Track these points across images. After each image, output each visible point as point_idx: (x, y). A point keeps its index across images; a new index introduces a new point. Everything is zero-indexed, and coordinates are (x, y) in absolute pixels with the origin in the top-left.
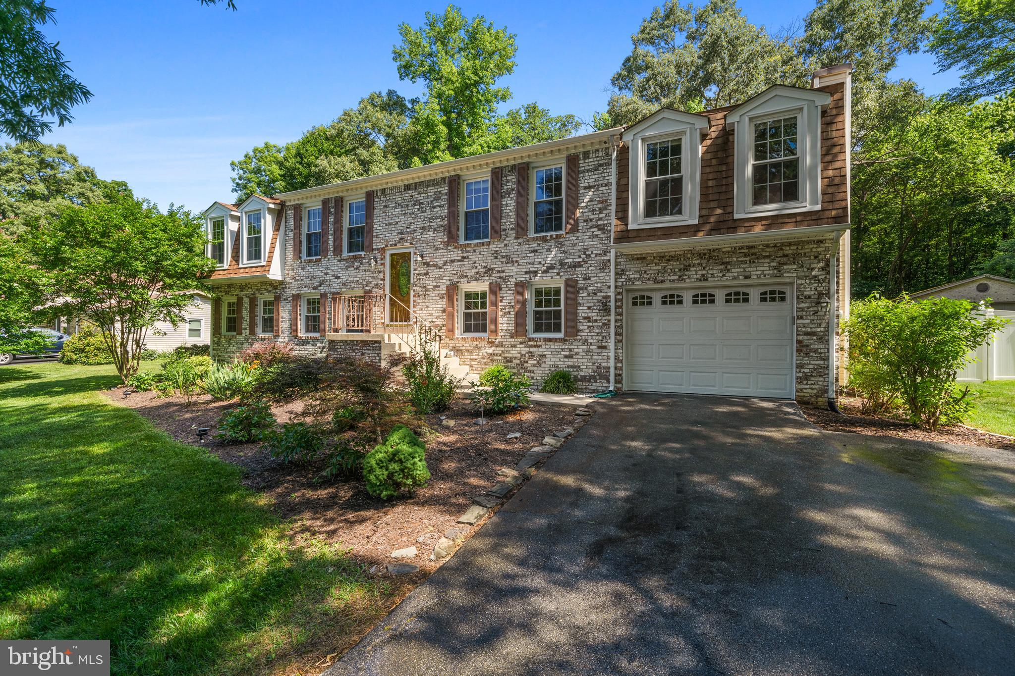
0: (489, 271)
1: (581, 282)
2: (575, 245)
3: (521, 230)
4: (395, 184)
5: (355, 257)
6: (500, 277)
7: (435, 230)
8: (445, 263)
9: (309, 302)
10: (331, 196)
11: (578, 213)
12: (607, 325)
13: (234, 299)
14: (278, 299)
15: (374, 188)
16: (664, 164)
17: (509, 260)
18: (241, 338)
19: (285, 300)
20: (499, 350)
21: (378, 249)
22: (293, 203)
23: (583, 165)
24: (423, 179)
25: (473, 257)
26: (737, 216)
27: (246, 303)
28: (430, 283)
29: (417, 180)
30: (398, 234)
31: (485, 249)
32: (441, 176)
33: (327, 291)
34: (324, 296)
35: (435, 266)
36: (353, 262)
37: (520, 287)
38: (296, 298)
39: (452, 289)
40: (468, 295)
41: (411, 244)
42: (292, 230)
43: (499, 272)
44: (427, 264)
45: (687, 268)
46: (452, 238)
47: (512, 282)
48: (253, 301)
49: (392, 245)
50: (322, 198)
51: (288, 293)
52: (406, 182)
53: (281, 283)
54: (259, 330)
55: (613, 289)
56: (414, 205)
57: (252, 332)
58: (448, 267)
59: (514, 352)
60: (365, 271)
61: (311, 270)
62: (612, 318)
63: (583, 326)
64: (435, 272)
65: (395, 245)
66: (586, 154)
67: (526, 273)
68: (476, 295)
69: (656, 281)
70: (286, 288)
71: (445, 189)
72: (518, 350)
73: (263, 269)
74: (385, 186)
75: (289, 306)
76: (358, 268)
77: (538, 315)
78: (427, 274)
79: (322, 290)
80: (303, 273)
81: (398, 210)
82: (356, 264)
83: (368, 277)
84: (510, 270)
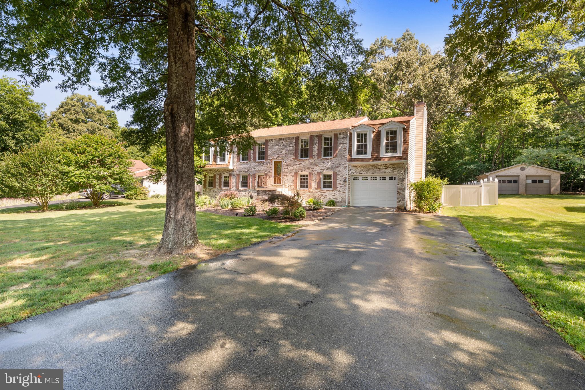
0: (309, 168)
1: (338, 173)
2: (336, 161)
3: (319, 156)
4: (276, 138)
5: (261, 162)
7: (290, 154)
8: (294, 165)
9: (243, 177)
11: (337, 151)
12: (345, 186)
13: (212, 175)
14: (231, 175)
15: (269, 139)
16: (362, 140)
17: (315, 165)
18: (215, 189)
19: (234, 176)
20: (312, 194)
21: (270, 159)
23: (339, 137)
24: (286, 137)
25: (303, 164)
26: (381, 156)
27: (217, 177)
28: (289, 172)
29: (284, 137)
30: (277, 155)
31: (307, 161)
32: (292, 136)
33: (251, 173)
34: (249, 175)
35: (291, 166)
37: (319, 174)
38: (238, 175)
39: (296, 174)
40: (301, 176)
41: (282, 158)
43: (312, 169)
44: (288, 165)
45: (369, 170)
46: (296, 157)
47: (316, 172)
48: (220, 176)
51: (235, 173)
52: (280, 138)
53: (232, 170)
54: (222, 186)
55: (347, 175)
56: (283, 145)
57: (220, 187)
58: (295, 167)
59: (317, 194)
60: (265, 167)
61: (244, 165)
62: (347, 184)
63: (338, 186)
64: (290, 168)
65: (276, 158)
66: (340, 134)
67: (321, 169)
68: (304, 176)
69: (360, 173)
71: (294, 141)
72: (318, 194)
74: (272, 138)
75: (235, 178)
76: (262, 166)
77: (324, 183)
78: (287, 168)
79: (248, 173)
80: (241, 166)
81: (277, 147)
82: (262, 164)
83: (266, 169)
84: (316, 168)
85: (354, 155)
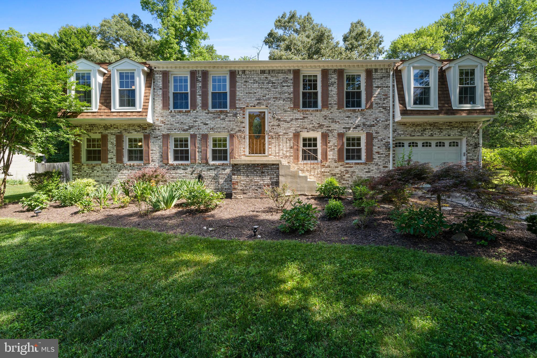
0: (321, 126)
1: (374, 135)
2: (371, 115)
3: (340, 105)
4: (254, 69)
5: (221, 112)
6: (328, 130)
7: (284, 100)
8: (292, 120)
9: (176, 140)
10: (199, 69)
11: (373, 99)
12: (388, 156)
13: (98, 136)
14: (147, 137)
15: (237, 69)
17: (334, 121)
18: (107, 166)
19: (154, 137)
20: (328, 170)
21: (240, 108)
22: (161, 69)
23: (375, 75)
24: (275, 68)
25: (310, 118)
26: (454, 108)
27: (112, 140)
28: (281, 131)
29: (271, 68)
30: (256, 100)
31: (318, 113)
32: (288, 68)
33: (196, 133)
34: (193, 136)
35: (285, 121)
36: (219, 115)
37: (341, 136)
38: (166, 137)
39: (296, 135)
40: (304, 140)
41: (267, 106)
42: (161, 89)
43: (327, 127)
44: (279, 120)
45: (424, 130)
46: (296, 106)
47: (335, 133)
48: (119, 139)
49: (251, 106)
50: (191, 69)
51: (158, 133)
52: (262, 69)
53: (150, 125)
54: (125, 159)
55: (391, 138)
56: (268, 83)
57: (119, 159)
58: (294, 122)
59: (337, 171)
60: (230, 121)
61: (180, 117)
62: (391, 152)
63: (376, 156)
64: (285, 125)
65: (254, 106)
66: (376, 70)
67: (344, 128)
68: (311, 139)
69: (411, 135)
70: (155, 129)
71: (291, 76)
72: (340, 169)
73: (139, 114)
74: (245, 69)
75: (160, 143)
76: (224, 119)
77: (348, 150)
78: (279, 125)
79: (192, 132)
80: (172, 119)
81: (256, 85)
82: (222, 116)
83: (232, 125)
84: (334, 126)
85: (410, 106)
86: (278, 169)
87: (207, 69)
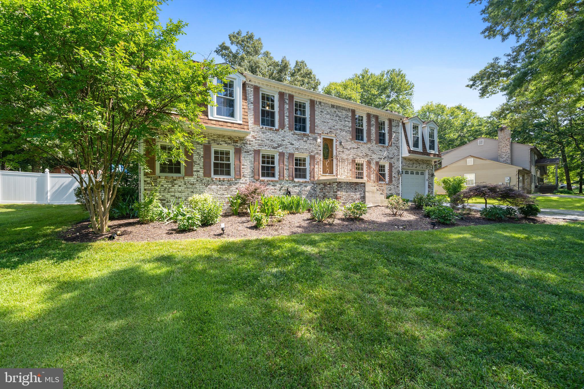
0: (367, 155)
1: (393, 164)
2: (391, 151)
3: (377, 142)
4: (327, 102)
5: (303, 135)
6: (371, 159)
7: (346, 132)
8: (351, 148)
9: (263, 157)
11: (392, 140)
12: (399, 179)
14: (238, 151)
15: (316, 99)
17: (373, 152)
18: (192, 179)
19: (246, 152)
21: (318, 134)
22: (253, 84)
23: (393, 123)
24: (341, 105)
25: (361, 148)
26: (427, 152)
27: (198, 150)
29: (338, 105)
30: (329, 128)
31: (365, 145)
32: (348, 107)
33: (284, 151)
34: (282, 154)
35: (347, 148)
36: (302, 137)
37: (377, 163)
38: (257, 152)
39: (353, 161)
40: (357, 164)
41: (336, 135)
42: (252, 103)
43: (370, 156)
44: (343, 147)
45: (413, 164)
46: (352, 138)
47: (374, 161)
48: (207, 149)
49: (325, 133)
50: (280, 90)
51: (249, 147)
52: (333, 104)
54: (212, 173)
55: (400, 168)
56: (336, 116)
57: (207, 173)
58: (352, 150)
60: (310, 144)
61: (270, 135)
62: (400, 177)
63: (393, 179)
64: (347, 152)
65: (328, 134)
66: (394, 120)
67: (379, 158)
68: (359, 165)
70: (247, 144)
71: (350, 114)
74: (321, 101)
75: (251, 158)
76: (306, 141)
78: (343, 152)
79: (280, 150)
80: (263, 136)
81: (328, 116)
82: (305, 139)
83: (312, 148)
84: (374, 156)
85: (411, 147)
86: (364, 186)
87: (293, 94)
